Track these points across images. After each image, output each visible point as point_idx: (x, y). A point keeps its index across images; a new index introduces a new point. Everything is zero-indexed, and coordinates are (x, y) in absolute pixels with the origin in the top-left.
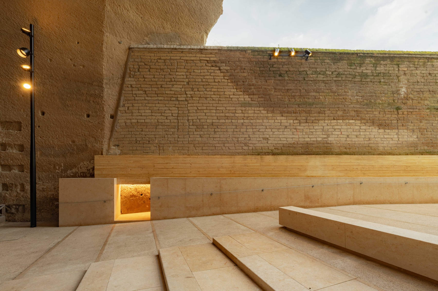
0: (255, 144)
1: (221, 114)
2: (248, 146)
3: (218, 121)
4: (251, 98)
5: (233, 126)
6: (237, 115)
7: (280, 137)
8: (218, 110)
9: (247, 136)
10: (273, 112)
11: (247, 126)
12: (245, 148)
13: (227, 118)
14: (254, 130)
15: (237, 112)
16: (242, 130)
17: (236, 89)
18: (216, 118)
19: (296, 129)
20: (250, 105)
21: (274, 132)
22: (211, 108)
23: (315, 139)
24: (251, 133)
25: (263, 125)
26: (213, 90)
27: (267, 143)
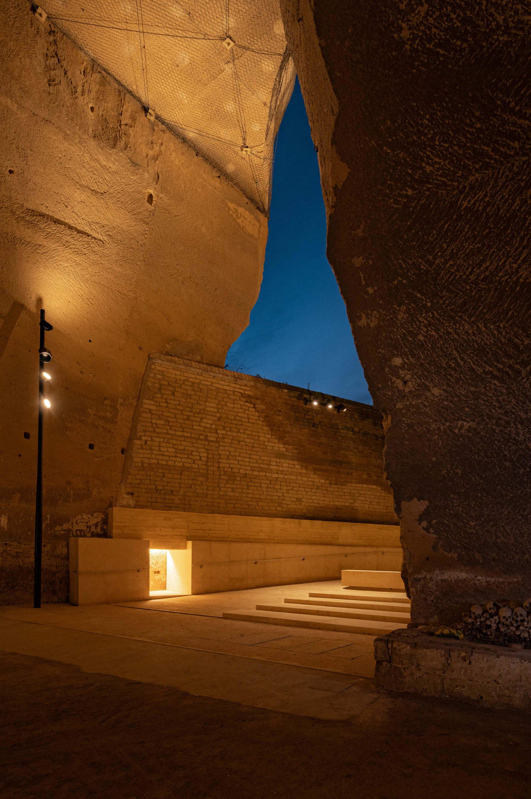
0: (289, 504)
1: (256, 465)
2: (283, 507)
3: (251, 472)
4: (286, 448)
5: (267, 480)
6: (271, 467)
7: (313, 498)
8: (252, 458)
9: (281, 495)
10: (306, 468)
11: (281, 482)
12: (279, 509)
13: (262, 470)
14: (289, 488)
15: (271, 463)
16: (276, 487)
17: (272, 435)
18: (249, 468)
19: (326, 490)
20: (284, 457)
21: (307, 492)
22: (245, 455)
23: (343, 504)
24: (285, 491)
25: (296, 483)
26: (247, 432)
27: (301, 504)
